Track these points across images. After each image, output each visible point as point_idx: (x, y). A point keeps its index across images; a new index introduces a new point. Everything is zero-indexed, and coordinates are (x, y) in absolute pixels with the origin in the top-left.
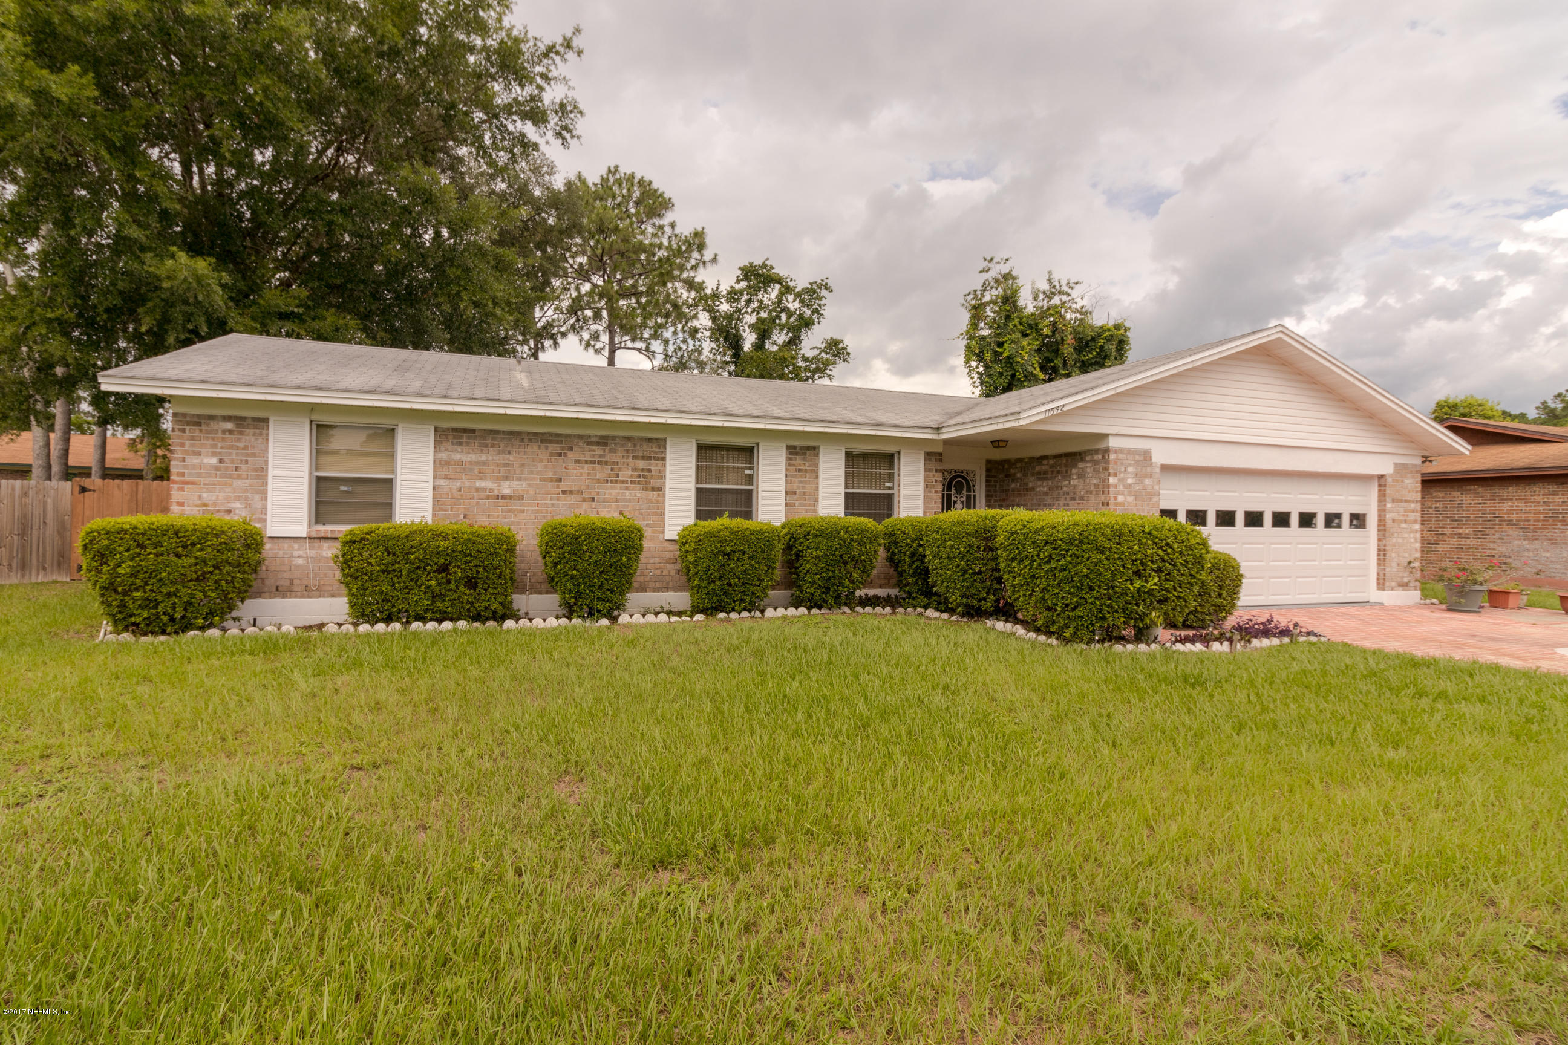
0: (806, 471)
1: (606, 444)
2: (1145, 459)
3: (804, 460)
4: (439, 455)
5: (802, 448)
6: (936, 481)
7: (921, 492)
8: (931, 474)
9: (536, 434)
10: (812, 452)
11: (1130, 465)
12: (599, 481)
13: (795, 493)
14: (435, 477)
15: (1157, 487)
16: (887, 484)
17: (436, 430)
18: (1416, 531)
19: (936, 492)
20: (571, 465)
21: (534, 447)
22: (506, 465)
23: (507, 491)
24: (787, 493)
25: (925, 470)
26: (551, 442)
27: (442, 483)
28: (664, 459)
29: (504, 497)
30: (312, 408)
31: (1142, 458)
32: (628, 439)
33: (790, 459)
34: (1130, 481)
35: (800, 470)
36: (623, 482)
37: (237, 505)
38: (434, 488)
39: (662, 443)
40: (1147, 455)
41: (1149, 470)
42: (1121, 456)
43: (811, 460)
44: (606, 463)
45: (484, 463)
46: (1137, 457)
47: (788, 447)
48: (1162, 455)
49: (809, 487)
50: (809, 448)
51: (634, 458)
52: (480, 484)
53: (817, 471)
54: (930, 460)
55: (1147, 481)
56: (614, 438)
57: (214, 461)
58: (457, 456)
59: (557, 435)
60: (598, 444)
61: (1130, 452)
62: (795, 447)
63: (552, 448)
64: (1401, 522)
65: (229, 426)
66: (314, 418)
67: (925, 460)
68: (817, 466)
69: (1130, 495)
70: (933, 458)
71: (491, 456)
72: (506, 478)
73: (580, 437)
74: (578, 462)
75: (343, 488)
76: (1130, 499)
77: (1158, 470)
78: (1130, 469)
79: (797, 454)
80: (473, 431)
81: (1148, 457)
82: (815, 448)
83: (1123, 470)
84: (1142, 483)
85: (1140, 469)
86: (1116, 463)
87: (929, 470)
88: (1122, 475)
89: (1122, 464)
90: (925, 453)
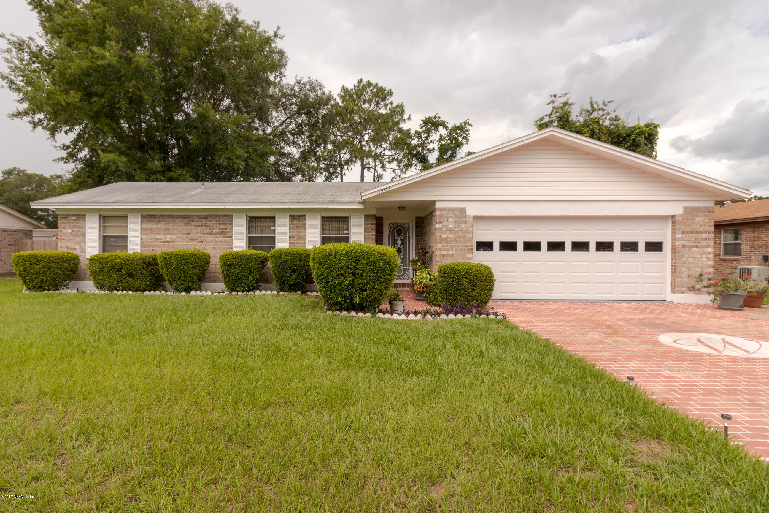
0: (300, 226)
1: (207, 218)
2: (462, 213)
3: (299, 221)
4: (143, 226)
5: (298, 216)
6: (372, 229)
7: (363, 235)
8: (369, 226)
9: (179, 216)
10: (303, 217)
11: (451, 217)
12: (204, 234)
13: (294, 237)
14: (141, 235)
15: (471, 229)
16: (345, 232)
17: (142, 216)
19: (372, 235)
20: (193, 228)
21: (178, 221)
22: (168, 229)
23: (168, 240)
24: (290, 237)
25: (365, 224)
26: (185, 218)
27: (144, 237)
28: (232, 224)
29: (167, 242)
30: (100, 210)
31: (459, 213)
32: (217, 215)
33: (292, 221)
34: (450, 226)
35: (297, 227)
36: (215, 234)
37: (77, 247)
38: (141, 239)
39: (230, 217)
40: (463, 211)
41: (464, 219)
42: (444, 212)
43: (302, 221)
44: (207, 226)
45: (160, 228)
46: (456, 213)
47: (290, 216)
48: (472, 210)
49: (301, 235)
50: (301, 216)
51: (219, 224)
52: (158, 237)
53: (305, 227)
54: (368, 219)
55: (463, 226)
56: (211, 215)
57: (70, 231)
58: (149, 226)
59: (187, 215)
60: (204, 218)
61: (450, 210)
62: (294, 216)
63: (186, 221)
64: (693, 247)
65: (75, 218)
66: (101, 214)
67: (365, 219)
68: (305, 224)
69: (451, 233)
70: (370, 217)
71: (162, 225)
72: (168, 234)
73: (197, 216)
74: (196, 226)
75: (112, 240)
76: (451, 236)
77: (471, 219)
78: (451, 219)
79: (295, 218)
80: (155, 215)
81: (464, 212)
82: (304, 216)
83: (446, 220)
84: (459, 227)
85: (457, 219)
86: (440, 216)
87: (368, 224)
88: (445, 223)
89: (445, 217)
90: (365, 215)
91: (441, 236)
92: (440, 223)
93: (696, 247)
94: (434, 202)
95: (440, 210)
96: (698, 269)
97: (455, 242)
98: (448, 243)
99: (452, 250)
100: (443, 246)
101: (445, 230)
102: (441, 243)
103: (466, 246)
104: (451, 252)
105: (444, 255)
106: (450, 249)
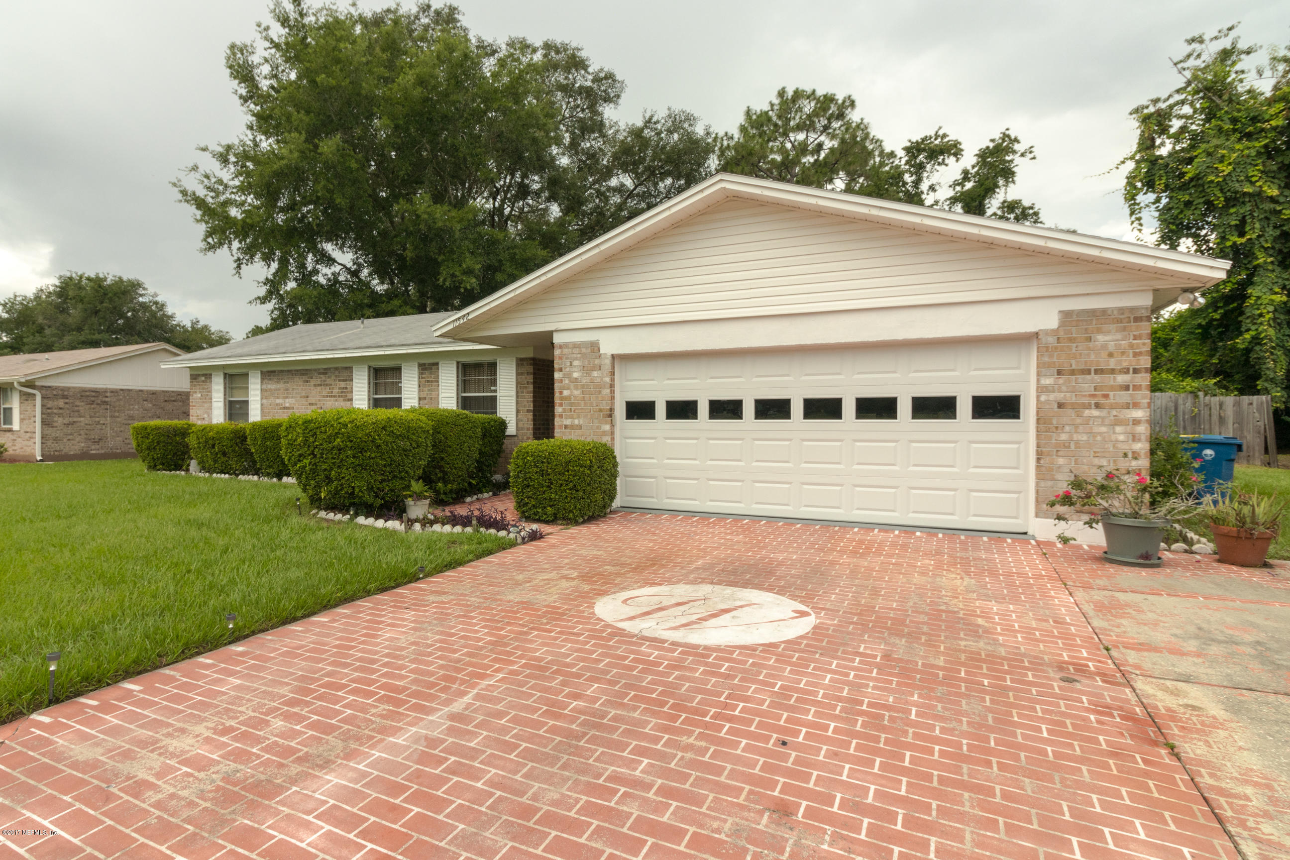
0: (432, 381)
1: (326, 373)
2: (593, 352)
3: (430, 373)
4: (264, 386)
5: (428, 364)
6: (528, 383)
7: (514, 393)
8: (523, 377)
9: (297, 371)
10: (435, 367)
11: (576, 359)
12: (324, 397)
13: (425, 399)
14: (262, 399)
15: (608, 379)
16: (491, 388)
17: (262, 372)
18: (1136, 422)
19: (528, 392)
20: (312, 388)
21: (296, 379)
22: (287, 390)
23: (287, 405)
24: (420, 399)
25: (517, 374)
26: (303, 374)
27: (265, 401)
28: (352, 380)
29: (287, 408)
30: (224, 367)
31: (589, 350)
32: (336, 369)
33: (422, 374)
34: (576, 375)
35: (427, 382)
36: (335, 396)
37: (206, 416)
38: (262, 405)
39: (349, 369)
40: (594, 347)
41: (597, 362)
42: (566, 351)
43: (434, 373)
44: (327, 385)
45: (279, 389)
46: (584, 350)
47: (420, 365)
48: (610, 345)
49: (434, 393)
50: (433, 364)
51: (340, 380)
52: (278, 401)
53: (438, 381)
54: (522, 365)
55: (595, 374)
56: (330, 369)
57: (199, 395)
58: (269, 386)
59: (307, 370)
60: (323, 373)
61: (576, 346)
62: (424, 364)
63: (305, 378)
64: (1089, 407)
65: (203, 378)
66: (226, 372)
67: (517, 365)
68: (438, 377)
69: (577, 389)
70: (525, 363)
71: (281, 386)
72: (287, 397)
73: (315, 370)
74: (315, 385)
75: (238, 406)
76: (577, 392)
77: (608, 361)
78: (576, 363)
79: (424, 369)
80: (274, 372)
81: (596, 349)
82: (436, 364)
83: (568, 364)
84: (590, 375)
85: (586, 362)
86: (560, 358)
87: (522, 374)
88: (568, 369)
89: (567, 358)
90: (517, 359)
91: (561, 393)
92: (561, 370)
93: (1097, 406)
94: (549, 335)
95: (561, 347)
96: (1104, 462)
97: (582, 403)
98: (571, 404)
99: (578, 417)
100: (564, 410)
101: (567, 381)
102: (561, 405)
103: (600, 410)
104: (576, 422)
105: (566, 427)
106: (575, 416)
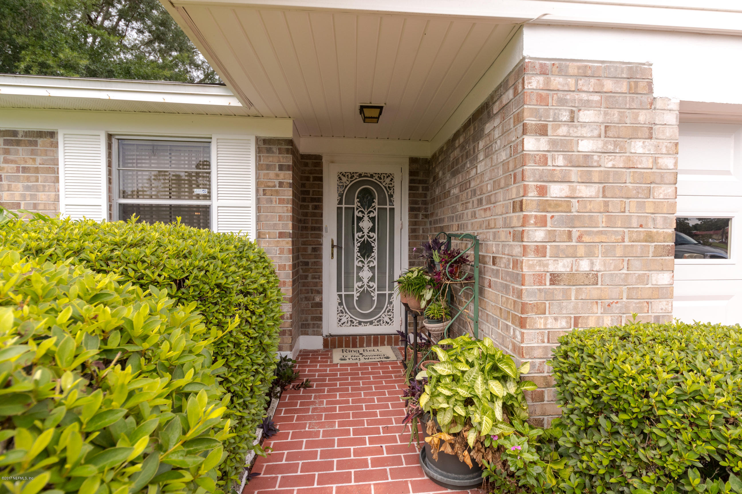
0: (37, 170)
2: (633, 91)
3: (33, 152)
5: (27, 134)
7: (252, 202)
8: (272, 174)
10: (48, 140)
11: (587, 105)
15: (667, 162)
16: (197, 191)
19: (282, 201)
25: (259, 167)
31: (624, 87)
33: (7, 152)
34: (585, 146)
35: (25, 170)
40: (638, 79)
41: (643, 117)
42: (557, 82)
43: (46, 153)
46: (609, 85)
47: (4, 134)
50: (41, 134)
53: (56, 171)
54: (269, 151)
55: (638, 146)
62: (14, 133)
67: (259, 151)
68: (56, 162)
69: (586, 180)
70: (275, 148)
77: (672, 119)
78: (587, 115)
79: (18, 143)
81: (642, 84)
82: (52, 134)
83: (565, 116)
84: (623, 151)
85: (615, 115)
86: (542, 100)
88: (563, 130)
89: (562, 102)
90: (257, 139)
91: (542, 191)
92: (542, 131)
95: (544, 71)
97: (602, 219)
98: (572, 221)
99: (590, 254)
100: (552, 237)
101: (560, 161)
102: (542, 222)
103: (649, 238)
104: (584, 265)
105: (555, 279)
106: (581, 250)
